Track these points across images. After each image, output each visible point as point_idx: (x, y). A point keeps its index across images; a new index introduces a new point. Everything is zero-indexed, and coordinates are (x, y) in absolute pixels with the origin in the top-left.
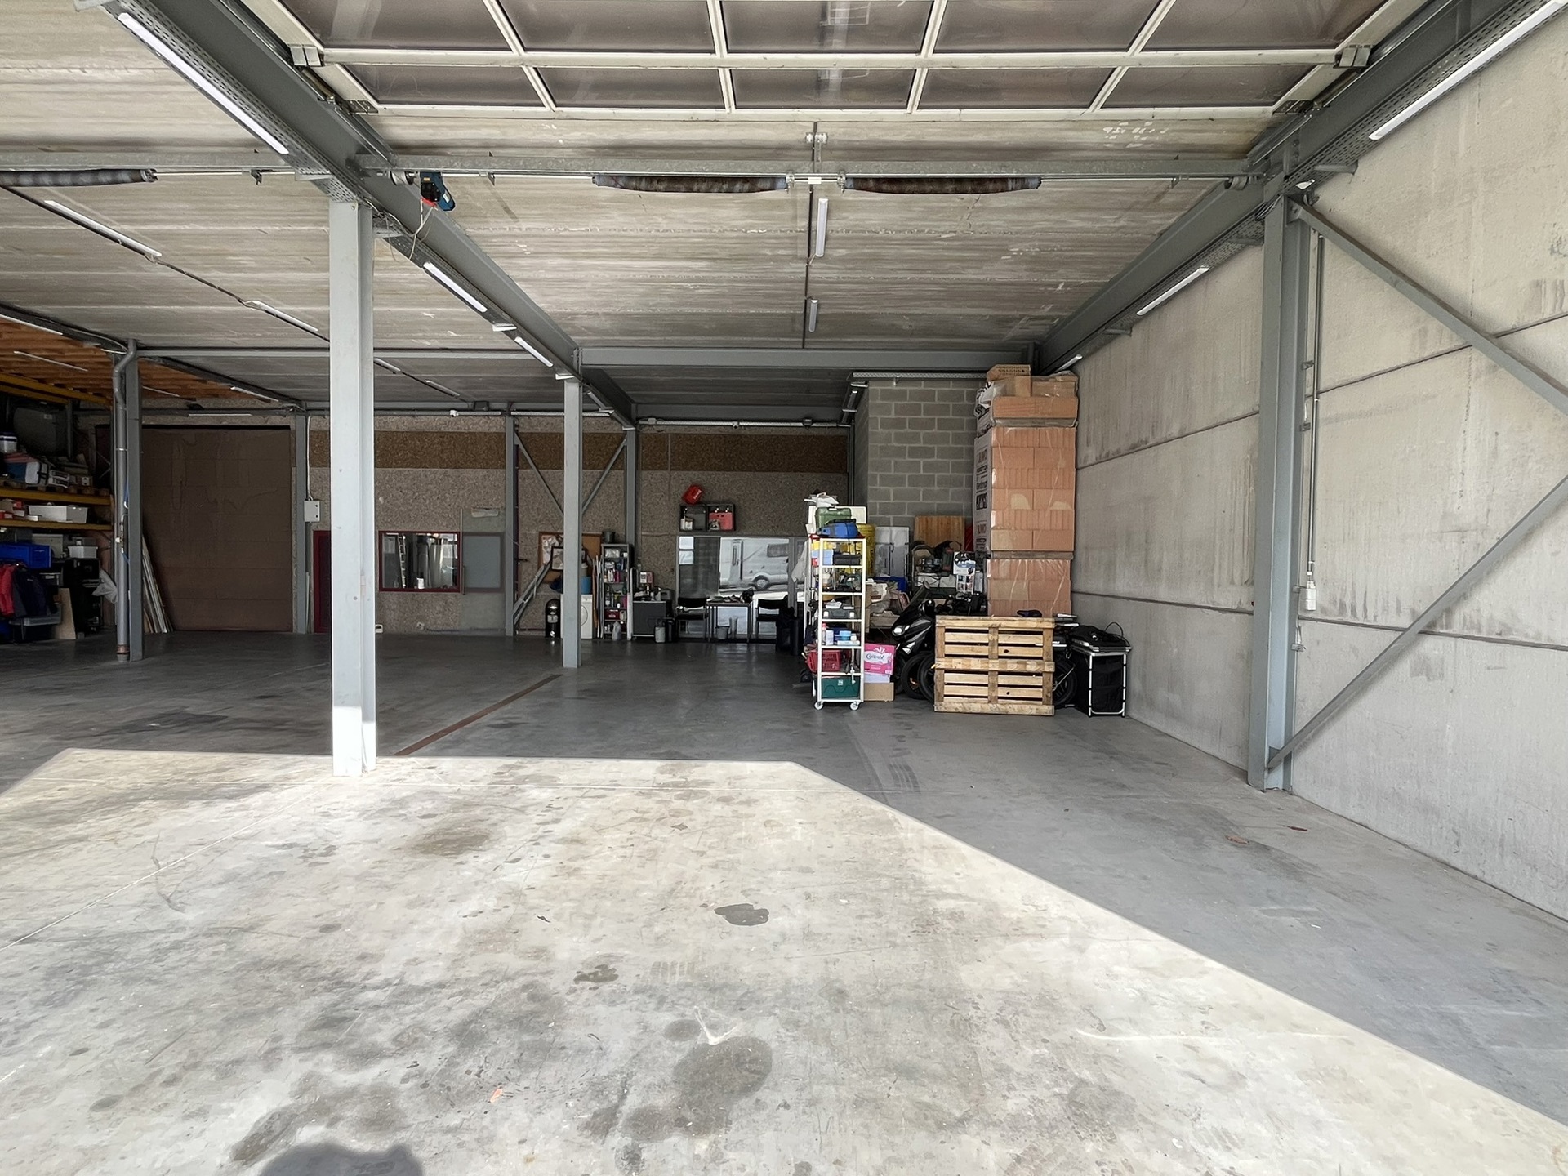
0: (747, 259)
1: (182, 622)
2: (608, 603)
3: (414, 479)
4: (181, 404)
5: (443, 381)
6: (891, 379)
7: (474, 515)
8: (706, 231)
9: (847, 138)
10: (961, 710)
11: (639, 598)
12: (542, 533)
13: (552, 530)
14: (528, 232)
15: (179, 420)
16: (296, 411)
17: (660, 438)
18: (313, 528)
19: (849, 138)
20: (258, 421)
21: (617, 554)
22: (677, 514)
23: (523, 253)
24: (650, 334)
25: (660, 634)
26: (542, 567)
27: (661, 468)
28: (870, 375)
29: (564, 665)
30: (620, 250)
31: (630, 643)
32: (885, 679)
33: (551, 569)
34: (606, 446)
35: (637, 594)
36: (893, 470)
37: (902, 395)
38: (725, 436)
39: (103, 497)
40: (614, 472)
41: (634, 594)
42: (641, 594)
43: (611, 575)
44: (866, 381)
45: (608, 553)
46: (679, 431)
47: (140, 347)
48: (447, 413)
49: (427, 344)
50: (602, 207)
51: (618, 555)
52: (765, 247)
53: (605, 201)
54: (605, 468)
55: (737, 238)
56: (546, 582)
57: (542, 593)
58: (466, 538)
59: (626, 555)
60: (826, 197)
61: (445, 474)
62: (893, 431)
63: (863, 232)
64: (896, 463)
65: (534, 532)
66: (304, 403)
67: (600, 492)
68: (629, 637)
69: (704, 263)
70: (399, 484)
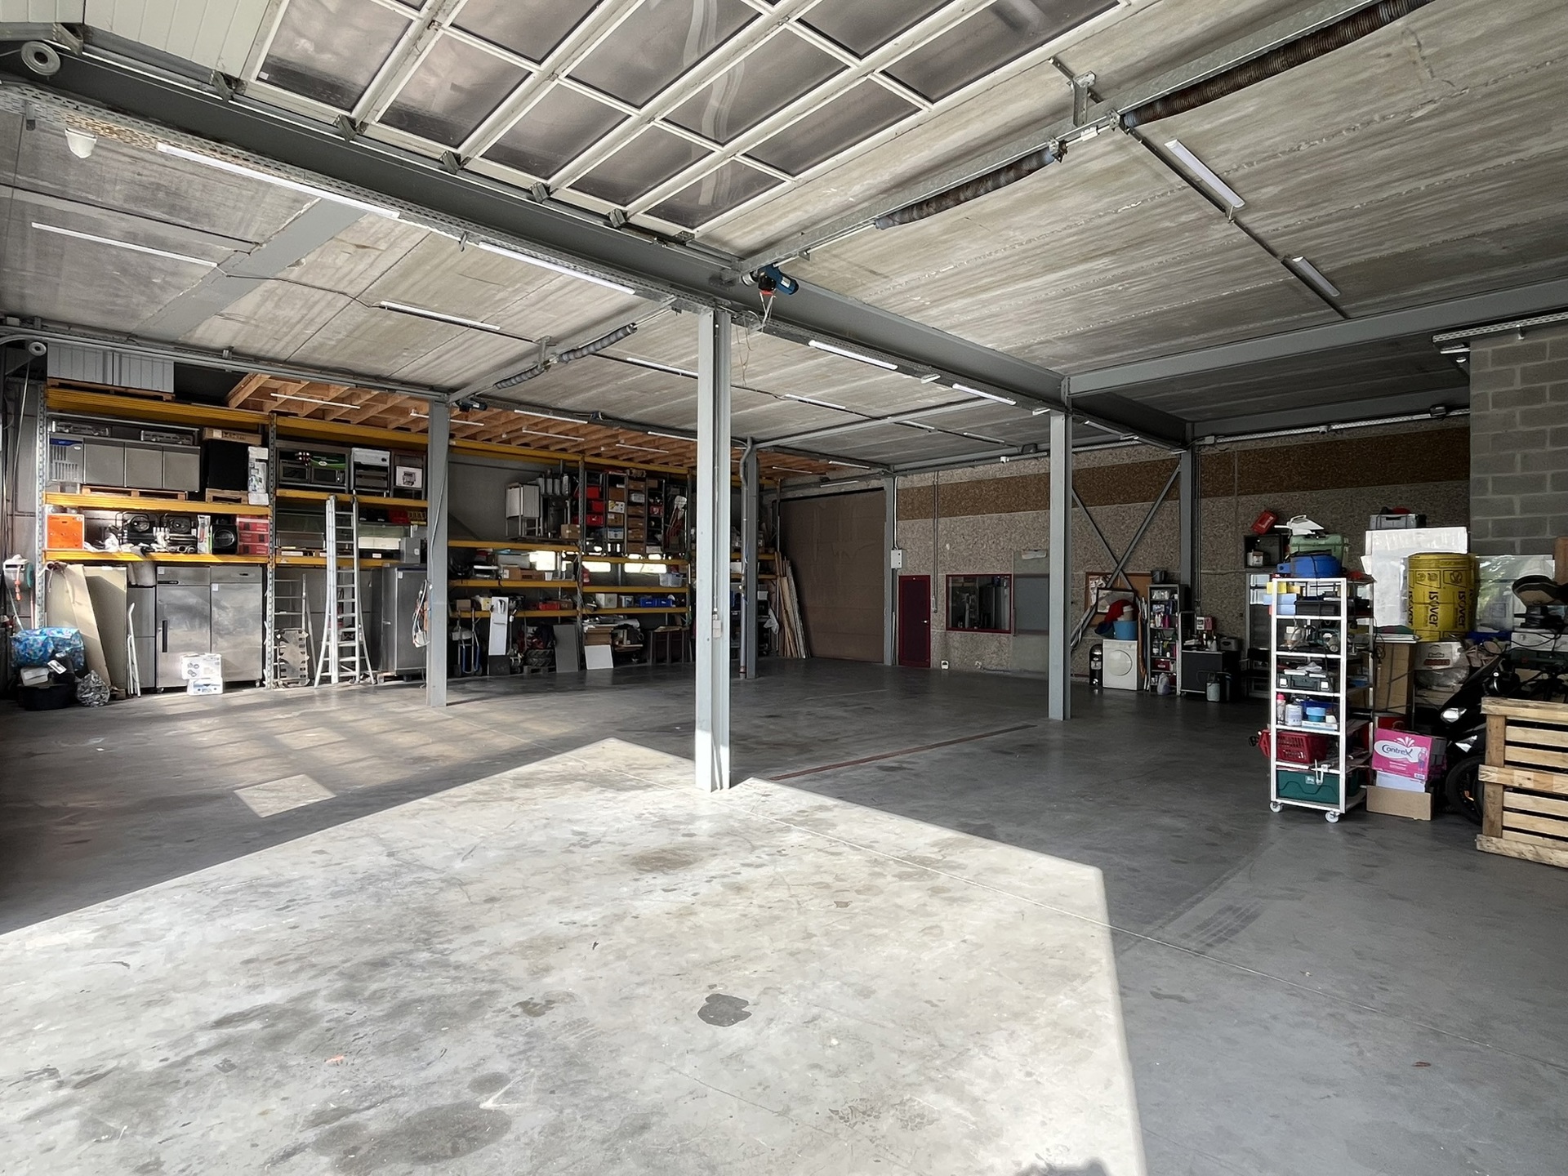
0: (1152, 240)
1: (819, 650)
2: (1155, 651)
3: (973, 526)
4: (816, 478)
5: (979, 430)
6: (1513, 331)
7: (1024, 557)
8: (1071, 227)
9: (1120, 65)
10: (1530, 857)
11: (1189, 647)
12: (1088, 574)
13: (1099, 570)
14: (909, 286)
15: (815, 491)
16: (886, 475)
17: (1224, 459)
18: (899, 573)
19: (1126, 63)
20: (863, 485)
21: (1166, 595)
22: (1241, 546)
23: (923, 304)
24: (1125, 348)
25: (1212, 692)
26: (1088, 610)
27: (1227, 494)
28: (1470, 332)
29: (1051, 716)
30: (1005, 275)
31: (1179, 700)
32: (1417, 786)
33: (1096, 613)
34: (1159, 475)
35: (1187, 643)
36: (1519, 466)
37: (1537, 352)
38: (1312, 446)
39: (770, 554)
40: (1167, 503)
41: (1183, 642)
42: (1192, 642)
43: (1158, 619)
44: (1466, 342)
45: (1156, 595)
46: (1250, 446)
47: (754, 442)
48: (997, 460)
49: (933, 402)
50: (945, 242)
51: (1167, 598)
52: (1162, 219)
53: (942, 235)
54: (1157, 497)
55: (1114, 221)
56: (1094, 626)
57: (1090, 637)
58: (1017, 580)
59: (1176, 596)
60: (1172, 138)
61: (999, 519)
62: (1518, 411)
63: (1275, 156)
64: (1525, 456)
65: (1082, 573)
66: (892, 467)
67: (1151, 527)
68: (1178, 692)
69: (1106, 260)
70: (962, 531)
